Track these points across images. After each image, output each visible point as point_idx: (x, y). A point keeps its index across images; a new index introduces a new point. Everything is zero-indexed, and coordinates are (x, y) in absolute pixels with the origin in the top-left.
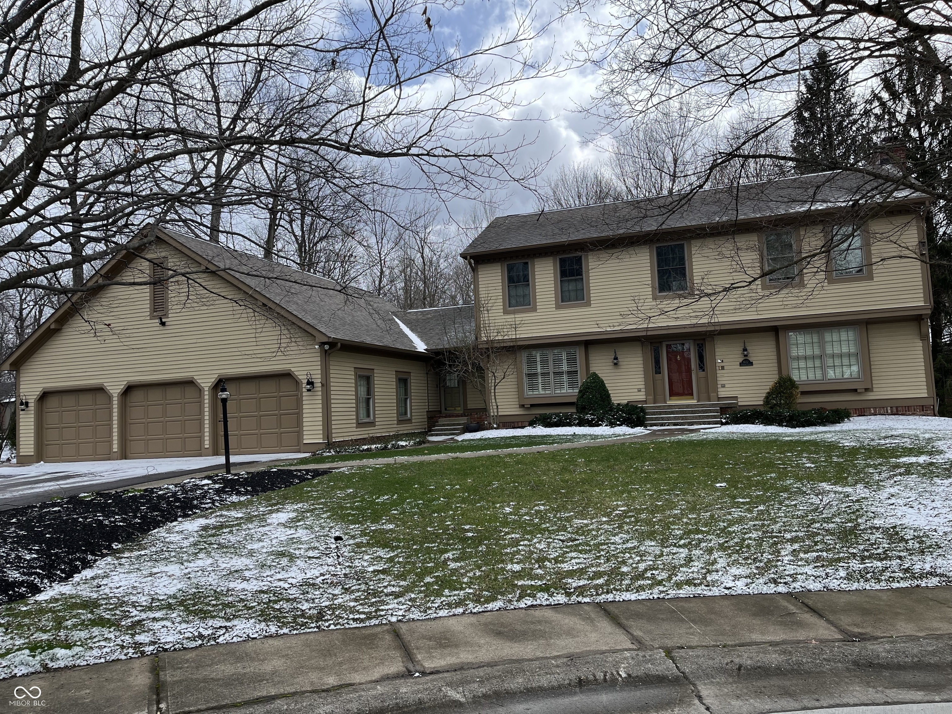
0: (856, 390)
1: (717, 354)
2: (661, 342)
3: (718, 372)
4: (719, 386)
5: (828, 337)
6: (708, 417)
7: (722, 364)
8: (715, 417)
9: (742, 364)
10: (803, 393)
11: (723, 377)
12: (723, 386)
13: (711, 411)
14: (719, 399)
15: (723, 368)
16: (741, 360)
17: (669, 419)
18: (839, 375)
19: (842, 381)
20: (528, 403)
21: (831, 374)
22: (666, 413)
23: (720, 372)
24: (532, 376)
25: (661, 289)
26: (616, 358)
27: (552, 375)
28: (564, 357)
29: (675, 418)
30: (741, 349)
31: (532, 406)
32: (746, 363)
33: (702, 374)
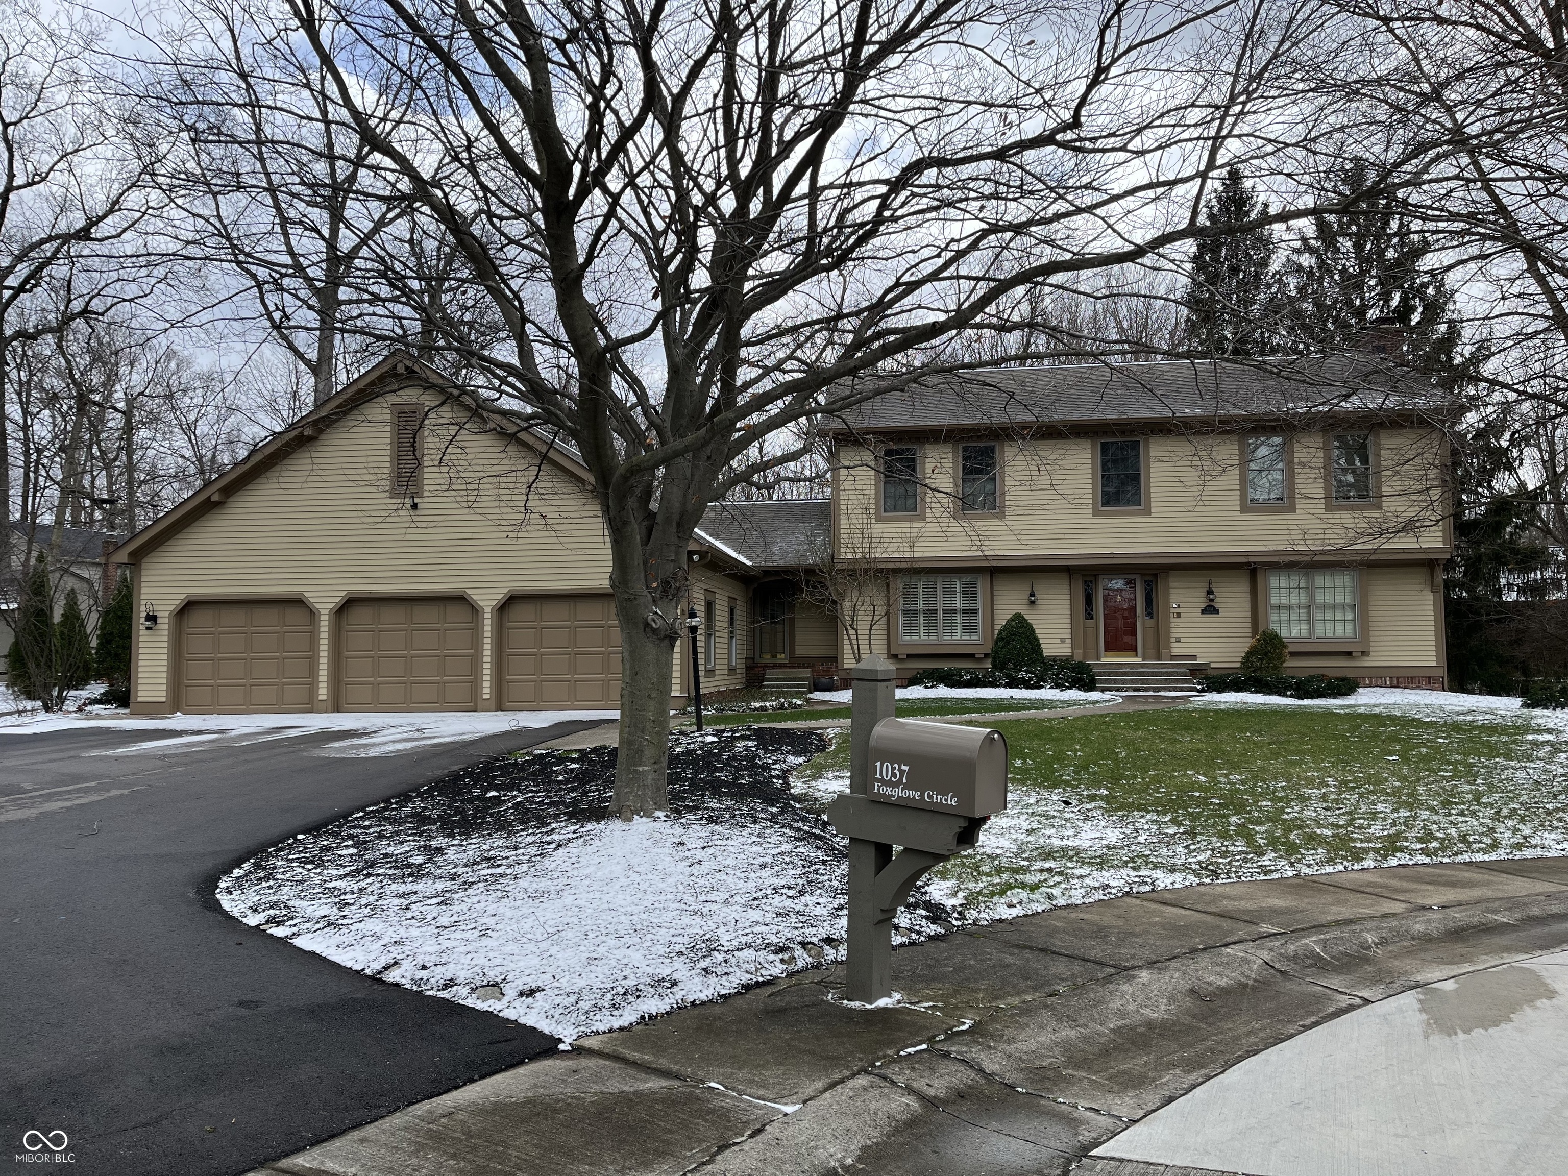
0: (1349, 654)
1: (1172, 595)
2: (1095, 576)
3: (1172, 620)
4: (1173, 640)
5: (1319, 580)
6: (1177, 681)
7: (1178, 611)
8: (1186, 681)
9: (1204, 612)
10: (1293, 654)
11: (1177, 628)
12: (1178, 640)
13: (1178, 674)
14: (1173, 657)
15: (1179, 615)
16: (1203, 606)
17: (1124, 681)
18: (1330, 634)
19: (1335, 640)
20: (902, 652)
21: (1319, 631)
22: (1117, 674)
23: (1174, 621)
24: (910, 613)
25: (1106, 503)
26: (1032, 595)
27: (940, 614)
28: (958, 588)
29: (1132, 681)
30: (1205, 590)
31: (910, 656)
32: (1210, 610)
33: (1150, 622)
